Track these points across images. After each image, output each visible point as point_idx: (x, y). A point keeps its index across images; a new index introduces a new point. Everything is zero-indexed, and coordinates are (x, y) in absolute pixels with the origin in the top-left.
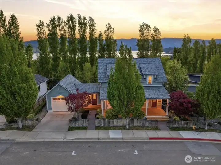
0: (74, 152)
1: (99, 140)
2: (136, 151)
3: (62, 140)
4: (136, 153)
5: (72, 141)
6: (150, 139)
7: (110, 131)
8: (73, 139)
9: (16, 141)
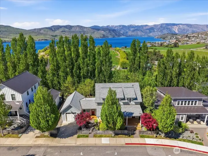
0: (81, 153)
1: (96, 145)
2: (116, 153)
3: (74, 145)
4: (116, 154)
5: (80, 145)
6: (126, 144)
7: (102, 138)
8: (81, 144)
9: (49, 145)
